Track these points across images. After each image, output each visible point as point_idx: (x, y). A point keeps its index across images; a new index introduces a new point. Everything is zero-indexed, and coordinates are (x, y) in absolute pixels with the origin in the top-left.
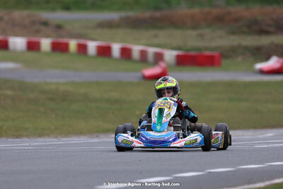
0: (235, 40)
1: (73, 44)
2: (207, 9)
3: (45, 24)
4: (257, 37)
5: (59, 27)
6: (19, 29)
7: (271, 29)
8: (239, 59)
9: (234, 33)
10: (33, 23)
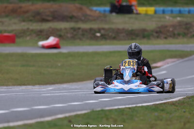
0: (25, 26)
2: (5, 5)
4: (40, 24)
7: (50, 18)
8: (28, 38)
9: (24, 21)
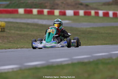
1: (93, 12)
3: (81, 4)
5: (87, 6)
6: (70, 7)
10: (76, 4)
